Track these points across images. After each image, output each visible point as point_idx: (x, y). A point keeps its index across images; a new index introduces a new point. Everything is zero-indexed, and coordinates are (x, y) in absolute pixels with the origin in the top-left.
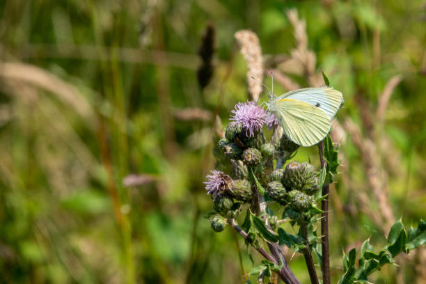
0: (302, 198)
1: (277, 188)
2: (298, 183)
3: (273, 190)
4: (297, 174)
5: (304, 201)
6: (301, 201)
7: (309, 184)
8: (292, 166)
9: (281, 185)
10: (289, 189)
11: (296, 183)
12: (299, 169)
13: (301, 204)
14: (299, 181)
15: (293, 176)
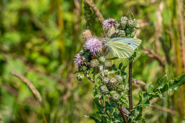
0: (116, 97)
1: (104, 90)
2: (114, 88)
3: (102, 91)
4: (114, 84)
5: (117, 98)
6: (116, 98)
7: (120, 88)
8: (112, 80)
9: (107, 88)
10: (110, 90)
11: (113, 88)
12: (115, 83)
13: (115, 99)
14: (115, 87)
15: (112, 86)
